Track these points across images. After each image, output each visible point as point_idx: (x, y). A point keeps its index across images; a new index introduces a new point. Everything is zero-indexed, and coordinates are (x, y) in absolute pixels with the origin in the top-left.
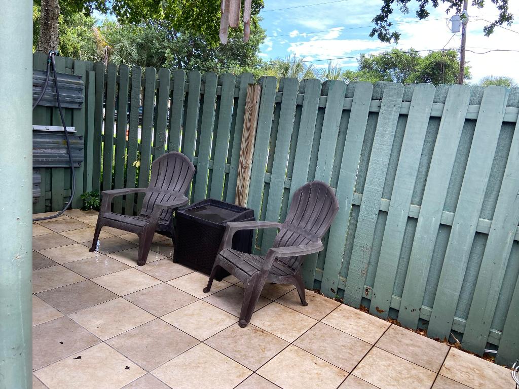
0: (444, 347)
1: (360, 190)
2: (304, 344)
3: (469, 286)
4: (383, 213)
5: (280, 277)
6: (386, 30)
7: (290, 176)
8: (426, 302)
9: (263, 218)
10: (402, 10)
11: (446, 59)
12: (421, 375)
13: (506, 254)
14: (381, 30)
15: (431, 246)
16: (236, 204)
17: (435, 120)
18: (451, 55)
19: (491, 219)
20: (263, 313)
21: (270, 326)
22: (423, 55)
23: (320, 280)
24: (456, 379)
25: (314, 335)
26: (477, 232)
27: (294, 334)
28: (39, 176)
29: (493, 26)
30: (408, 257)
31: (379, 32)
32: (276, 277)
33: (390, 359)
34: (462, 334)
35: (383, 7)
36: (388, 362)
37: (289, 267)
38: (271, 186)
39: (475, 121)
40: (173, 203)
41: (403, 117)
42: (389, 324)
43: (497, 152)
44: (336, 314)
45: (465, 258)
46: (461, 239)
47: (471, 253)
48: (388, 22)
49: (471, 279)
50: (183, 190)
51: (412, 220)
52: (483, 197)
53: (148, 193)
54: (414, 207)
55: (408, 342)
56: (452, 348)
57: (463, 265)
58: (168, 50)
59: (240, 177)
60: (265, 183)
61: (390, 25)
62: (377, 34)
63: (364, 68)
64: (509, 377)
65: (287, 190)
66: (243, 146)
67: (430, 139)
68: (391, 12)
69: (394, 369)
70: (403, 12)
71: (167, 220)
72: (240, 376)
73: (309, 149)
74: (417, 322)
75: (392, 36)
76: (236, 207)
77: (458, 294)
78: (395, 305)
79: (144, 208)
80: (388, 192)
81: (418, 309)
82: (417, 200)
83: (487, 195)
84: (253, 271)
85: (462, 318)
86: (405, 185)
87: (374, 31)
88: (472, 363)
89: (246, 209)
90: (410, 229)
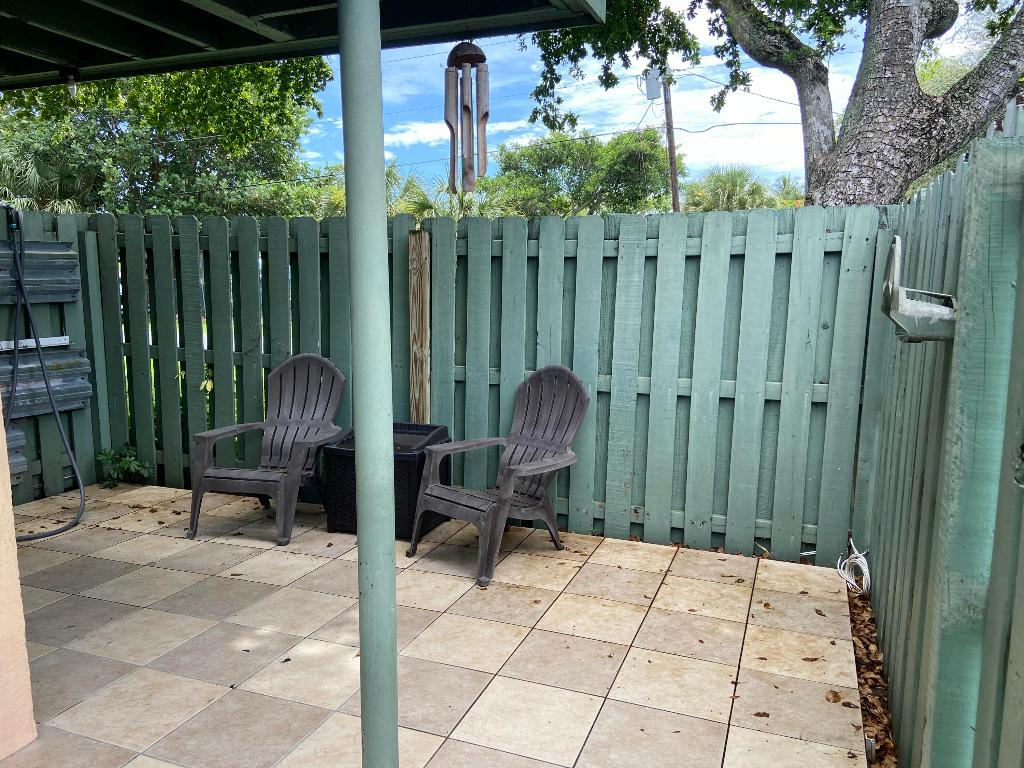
0: (753, 561)
1: (606, 370)
2: (580, 589)
3: (767, 473)
4: (644, 397)
5: (523, 510)
6: (554, 110)
7: (497, 364)
8: (717, 508)
9: (462, 436)
10: (572, 74)
11: (644, 145)
12: (734, 593)
13: (805, 422)
14: (546, 112)
15: (713, 430)
16: (414, 421)
17: (693, 260)
18: (650, 136)
19: (781, 381)
20: (506, 567)
21: (523, 579)
22: (605, 140)
23: (565, 513)
24: (776, 589)
25: (587, 578)
26: (766, 401)
27: (561, 581)
28: (20, 433)
29: (722, 94)
30: (684, 452)
31: (544, 114)
32: (518, 510)
33: (691, 584)
34: (769, 540)
35: (544, 73)
36: (691, 588)
37: (530, 496)
38: (468, 385)
39: (742, 257)
40: (315, 438)
41: (652, 259)
42: (676, 548)
43: (774, 294)
44: (603, 551)
45: (757, 436)
46: (750, 413)
47: (763, 429)
48: (556, 97)
49: (768, 464)
50: (329, 416)
51: (684, 399)
52: (767, 353)
53: (268, 429)
54: (684, 381)
55: (706, 562)
56: (761, 560)
57: (756, 447)
58: (109, 161)
59: (414, 378)
60: (456, 382)
61: (559, 101)
62: (540, 118)
63: (506, 168)
64: (837, 576)
65: (495, 387)
66: (414, 330)
67: (690, 287)
68: (558, 80)
69: (700, 592)
70: (574, 76)
71: (310, 469)
72: (517, 635)
73: (522, 320)
74: (709, 538)
75: (565, 120)
76: (416, 427)
77: (755, 487)
78: (677, 524)
79: (266, 454)
80: (647, 367)
81: (707, 519)
82: (685, 370)
83: (771, 349)
84: (486, 504)
85: (765, 518)
86: (668, 353)
87: (536, 112)
88: (789, 570)
89: (435, 428)
90: (682, 413)
